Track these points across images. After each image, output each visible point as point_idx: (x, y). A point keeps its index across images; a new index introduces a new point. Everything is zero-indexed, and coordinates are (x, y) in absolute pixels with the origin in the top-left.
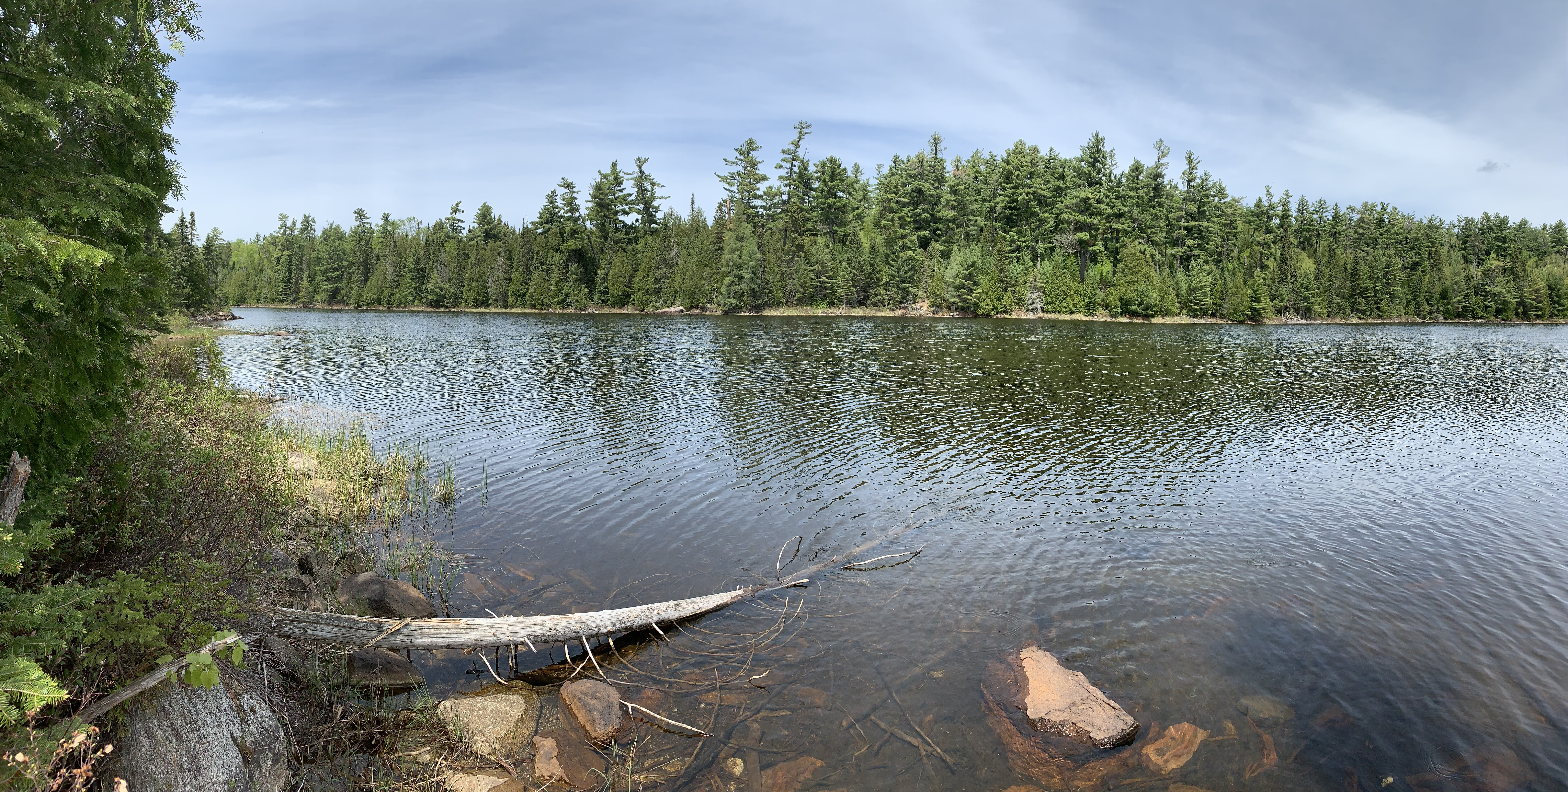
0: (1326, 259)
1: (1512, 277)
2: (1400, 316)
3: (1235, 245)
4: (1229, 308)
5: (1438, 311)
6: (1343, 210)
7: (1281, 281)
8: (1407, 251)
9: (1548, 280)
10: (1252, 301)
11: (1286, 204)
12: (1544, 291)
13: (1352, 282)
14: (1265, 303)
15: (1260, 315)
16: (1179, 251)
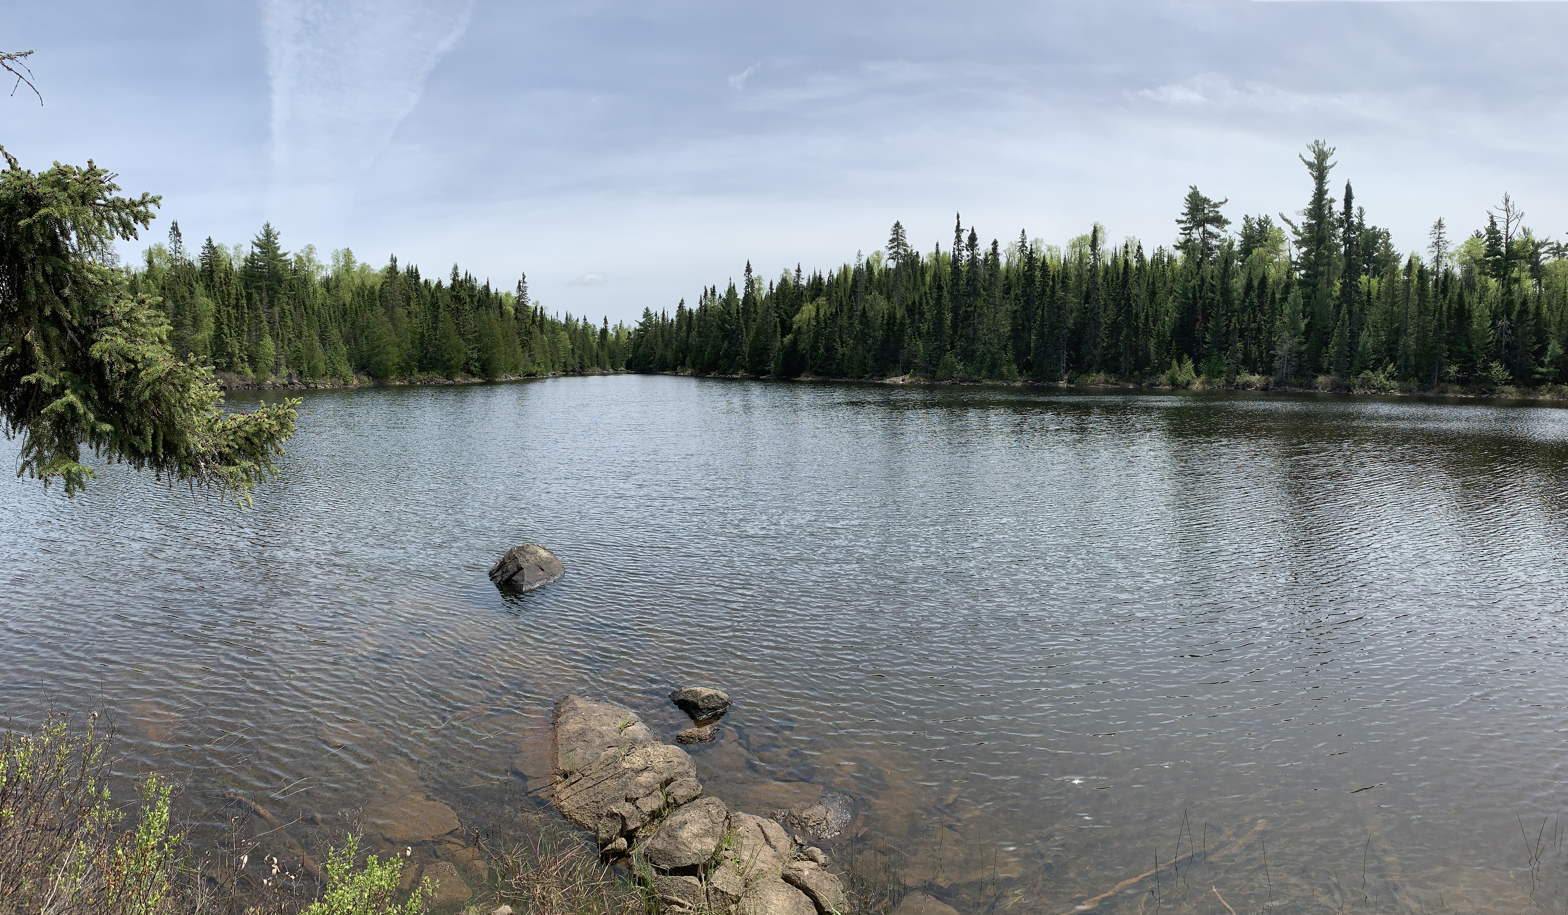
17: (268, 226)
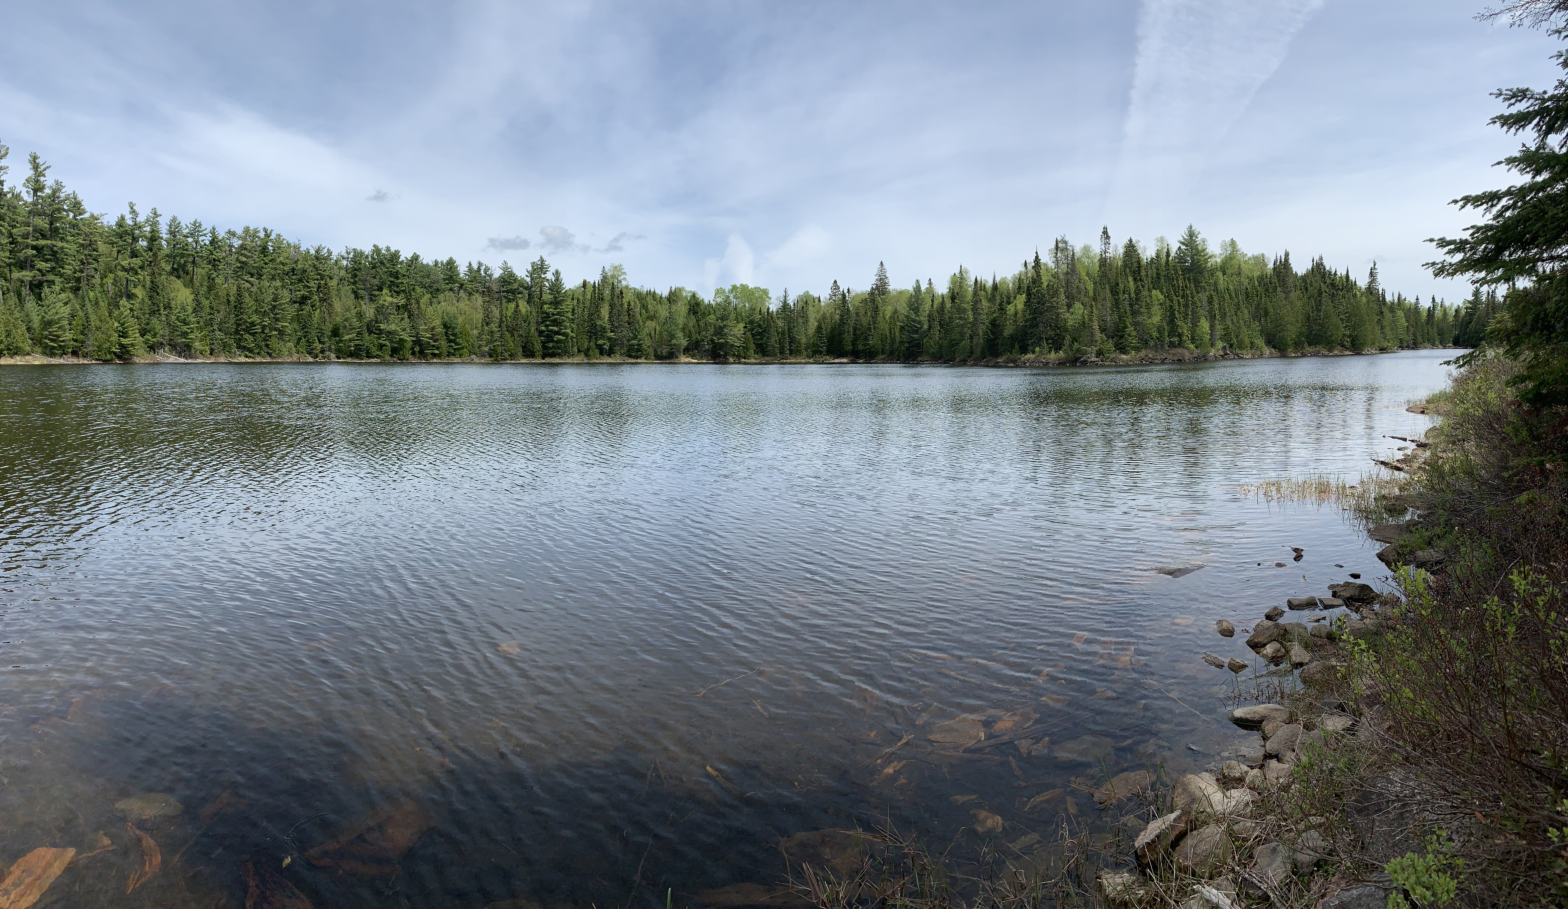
0: (205, 288)
1: (406, 315)
2: (290, 355)
3: (96, 270)
4: (93, 345)
5: (330, 350)
6: (221, 234)
7: (153, 313)
8: (295, 283)
9: (443, 318)
10: (120, 336)
11: (154, 224)
12: (440, 330)
13: (237, 316)
14: (134, 338)
15: (128, 352)
16: (27, 275)
17: (1191, 227)
